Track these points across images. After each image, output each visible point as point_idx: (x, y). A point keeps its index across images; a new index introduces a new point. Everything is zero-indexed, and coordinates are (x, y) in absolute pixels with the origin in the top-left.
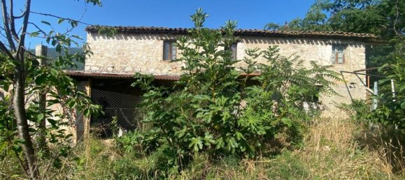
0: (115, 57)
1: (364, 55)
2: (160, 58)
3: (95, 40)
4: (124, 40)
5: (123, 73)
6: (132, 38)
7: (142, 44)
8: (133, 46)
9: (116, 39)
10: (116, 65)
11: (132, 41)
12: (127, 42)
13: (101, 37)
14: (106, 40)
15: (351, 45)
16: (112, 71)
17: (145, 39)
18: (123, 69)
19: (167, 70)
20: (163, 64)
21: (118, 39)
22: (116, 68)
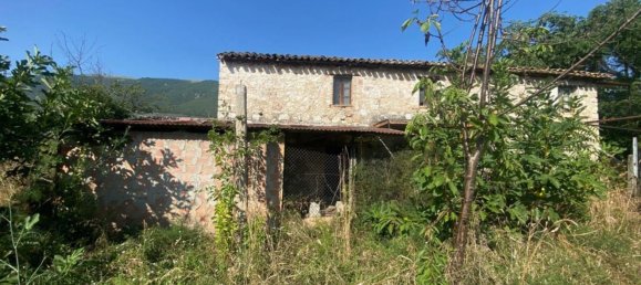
0: (264, 99)
1: (596, 100)
2: (329, 101)
3: (233, 72)
4: (277, 74)
5: (276, 123)
6: (288, 72)
7: (303, 80)
8: (290, 84)
9: (264, 73)
10: (266, 110)
11: (288, 76)
12: (282, 77)
13: (241, 68)
14: (250, 74)
15: (581, 87)
16: (260, 120)
17: (307, 73)
18: (276, 117)
19: (338, 120)
20: (333, 110)
21: (268, 73)
22: (266, 115)
